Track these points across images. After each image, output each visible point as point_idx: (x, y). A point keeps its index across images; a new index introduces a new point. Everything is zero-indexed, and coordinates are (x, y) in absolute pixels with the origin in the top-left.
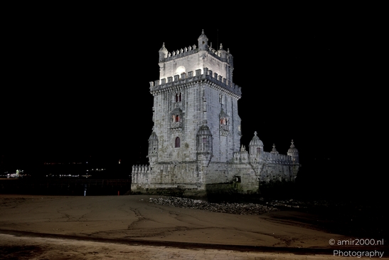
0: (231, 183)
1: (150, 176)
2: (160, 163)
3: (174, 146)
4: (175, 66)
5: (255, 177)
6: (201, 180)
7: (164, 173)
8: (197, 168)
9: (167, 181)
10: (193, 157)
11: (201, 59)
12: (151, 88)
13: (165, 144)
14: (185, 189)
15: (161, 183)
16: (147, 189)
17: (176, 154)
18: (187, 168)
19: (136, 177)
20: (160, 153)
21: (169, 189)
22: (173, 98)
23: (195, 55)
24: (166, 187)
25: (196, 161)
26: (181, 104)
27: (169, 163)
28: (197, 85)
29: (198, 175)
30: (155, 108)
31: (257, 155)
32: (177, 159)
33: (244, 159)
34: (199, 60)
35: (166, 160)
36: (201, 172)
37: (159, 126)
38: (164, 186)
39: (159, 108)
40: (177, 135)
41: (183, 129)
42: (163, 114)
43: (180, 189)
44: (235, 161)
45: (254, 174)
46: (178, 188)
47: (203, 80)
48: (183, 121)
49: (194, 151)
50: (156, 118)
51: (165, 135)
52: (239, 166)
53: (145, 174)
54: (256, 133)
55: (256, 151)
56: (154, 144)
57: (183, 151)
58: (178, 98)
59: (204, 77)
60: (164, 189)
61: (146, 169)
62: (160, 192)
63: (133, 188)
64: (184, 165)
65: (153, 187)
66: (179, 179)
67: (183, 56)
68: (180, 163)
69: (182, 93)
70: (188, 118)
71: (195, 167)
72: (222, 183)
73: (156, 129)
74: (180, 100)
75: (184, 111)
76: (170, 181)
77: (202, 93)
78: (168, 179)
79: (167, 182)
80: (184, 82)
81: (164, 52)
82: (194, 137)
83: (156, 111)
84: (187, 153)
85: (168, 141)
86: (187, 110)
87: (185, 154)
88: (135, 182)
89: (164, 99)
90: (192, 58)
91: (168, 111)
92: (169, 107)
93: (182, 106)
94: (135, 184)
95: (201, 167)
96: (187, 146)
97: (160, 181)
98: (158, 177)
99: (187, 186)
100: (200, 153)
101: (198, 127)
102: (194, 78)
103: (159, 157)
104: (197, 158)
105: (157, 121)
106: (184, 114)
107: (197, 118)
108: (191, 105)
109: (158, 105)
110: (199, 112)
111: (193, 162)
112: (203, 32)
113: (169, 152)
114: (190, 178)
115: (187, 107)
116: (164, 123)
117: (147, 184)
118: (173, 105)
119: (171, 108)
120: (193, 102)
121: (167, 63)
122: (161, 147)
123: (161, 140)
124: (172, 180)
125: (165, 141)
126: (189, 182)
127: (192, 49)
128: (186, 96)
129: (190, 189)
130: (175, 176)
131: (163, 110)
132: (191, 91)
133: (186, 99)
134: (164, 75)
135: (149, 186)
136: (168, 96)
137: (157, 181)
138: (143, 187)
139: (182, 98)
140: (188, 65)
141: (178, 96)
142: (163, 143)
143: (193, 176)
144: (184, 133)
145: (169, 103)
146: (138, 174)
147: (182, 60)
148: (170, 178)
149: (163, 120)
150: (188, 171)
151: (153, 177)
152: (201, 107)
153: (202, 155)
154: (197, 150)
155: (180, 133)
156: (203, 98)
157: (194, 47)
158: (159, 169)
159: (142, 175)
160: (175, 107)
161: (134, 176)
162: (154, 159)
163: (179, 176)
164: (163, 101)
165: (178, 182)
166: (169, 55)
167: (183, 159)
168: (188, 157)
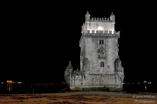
1: (84, 81)
2: (92, 75)
3: (100, 66)
4: (97, 26)
6: (118, 83)
7: (94, 80)
8: (115, 78)
10: (113, 72)
13: (95, 65)
15: (93, 85)
16: (83, 88)
17: (102, 70)
18: (109, 78)
19: (73, 81)
20: (91, 69)
21: (99, 88)
22: (99, 42)
23: (110, 24)
24: (97, 87)
25: (115, 75)
26: (104, 46)
28: (113, 39)
32: (103, 73)
34: (112, 26)
35: (97, 73)
36: (118, 80)
40: (102, 60)
41: (106, 58)
42: (92, 49)
43: (106, 88)
46: (105, 87)
48: (106, 54)
49: (113, 70)
51: (95, 61)
53: (81, 80)
58: (102, 42)
60: (95, 88)
63: (72, 88)
64: (107, 76)
65: (87, 87)
66: (105, 83)
69: (104, 40)
70: (109, 53)
71: (114, 77)
73: (87, 56)
74: (103, 43)
76: (99, 84)
77: (116, 42)
78: (97, 83)
79: (97, 84)
80: (107, 35)
82: (113, 63)
83: (87, 47)
84: (109, 70)
85: (96, 63)
86: (108, 49)
87: (108, 71)
88: (73, 84)
89: (93, 41)
90: (107, 24)
91: (96, 48)
92: (96, 46)
93: (105, 47)
94: (73, 85)
95: (117, 77)
96: (109, 67)
97: (92, 84)
98: (90, 82)
99: (110, 87)
100: (119, 71)
101: (115, 58)
102: (113, 34)
103: (90, 71)
104: (115, 73)
105: (88, 52)
106: (106, 51)
107: (114, 54)
108: (110, 47)
109: (89, 44)
110: (115, 51)
111: (112, 75)
112: (112, 13)
113: (97, 69)
114: (111, 82)
115: (108, 48)
116: (94, 54)
117: (83, 85)
118: (99, 45)
119: (97, 47)
120: (111, 46)
121: (92, 23)
122: (92, 66)
123: (91, 63)
124: (100, 83)
125: (95, 63)
126: (110, 84)
127: (107, 20)
128: (107, 42)
129: (112, 88)
130: (102, 81)
131: (92, 47)
132: (110, 40)
133: (107, 44)
134: (90, 28)
135: (84, 86)
136: (95, 40)
137: (90, 84)
138: (80, 87)
139: (104, 43)
140: (105, 27)
141: (101, 41)
142: (93, 64)
143: (113, 81)
144: (107, 60)
145: (96, 44)
146: (75, 80)
147: (101, 24)
148: (98, 82)
149: (93, 52)
150: (110, 79)
151: (86, 82)
152: (116, 49)
153: (120, 72)
154: (115, 69)
155: (104, 60)
156: (117, 45)
157: (108, 19)
158: (91, 78)
159: (78, 81)
160: (101, 47)
161: (71, 81)
162: (88, 72)
163: (105, 81)
164: (92, 42)
165: (104, 84)
166: (92, 18)
167: (106, 73)
168: (110, 72)
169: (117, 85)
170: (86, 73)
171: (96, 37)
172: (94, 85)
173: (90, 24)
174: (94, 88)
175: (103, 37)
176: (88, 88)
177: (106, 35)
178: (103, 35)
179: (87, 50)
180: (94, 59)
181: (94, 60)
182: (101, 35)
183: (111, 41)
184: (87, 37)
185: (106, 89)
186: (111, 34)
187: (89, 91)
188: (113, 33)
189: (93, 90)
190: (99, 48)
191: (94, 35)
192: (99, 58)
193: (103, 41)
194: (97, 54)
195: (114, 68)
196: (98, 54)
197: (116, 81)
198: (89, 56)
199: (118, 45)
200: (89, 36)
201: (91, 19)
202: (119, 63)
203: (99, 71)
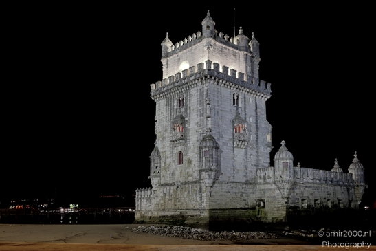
0: (253, 208)
1: (153, 201)
2: (162, 185)
3: (177, 162)
4: (179, 61)
5: (281, 200)
6: (205, 204)
7: (167, 197)
8: (200, 189)
9: (169, 207)
10: (196, 176)
11: (205, 49)
12: (152, 92)
13: (168, 160)
14: (188, 216)
16: (150, 217)
17: (178, 173)
18: (190, 190)
20: (163, 172)
21: (172, 217)
22: (176, 103)
23: (199, 45)
24: (169, 213)
25: (199, 181)
26: (183, 110)
27: (171, 185)
28: (199, 86)
29: (201, 197)
30: (157, 117)
31: (283, 171)
32: (180, 179)
33: (269, 178)
35: (169, 180)
36: (204, 195)
37: (161, 139)
38: (166, 213)
39: (161, 116)
40: (179, 148)
41: (186, 142)
42: (165, 123)
43: (183, 216)
44: (259, 181)
45: (280, 196)
46: (181, 216)
47: (206, 77)
48: (185, 131)
49: (196, 169)
50: (159, 129)
51: (168, 150)
52: (263, 187)
53: (149, 199)
54: (283, 143)
55: (281, 166)
56: (156, 161)
57: (186, 168)
58: (181, 102)
59: (206, 72)
60: (167, 216)
61: (149, 192)
62: (162, 220)
63: (137, 216)
64: (187, 186)
65: (155, 214)
66: (182, 204)
67: (187, 47)
68: (182, 184)
69: (184, 96)
70: (191, 126)
71: (198, 188)
72: (236, 209)
73: (158, 143)
74: (183, 104)
75: (186, 119)
76: (173, 207)
77: (205, 93)
78: (170, 205)
80: (186, 81)
81: (168, 44)
82: (196, 150)
83: (158, 121)
84: (190, 170)
85: (170, 157)
86: (190, 117)
87: (188, 173)
88: (139, 209)
89: (166, 105)
90: (196, 49)
91: (170, 119)
92: (171, 115)
93: (185, 112)
94: (138, 211)
95: (204, 188)
96: (190, 162)
97: (163, 207)
98: (161, 202)
99: (190, 213)
101: (202, 138)
102: (196, 74)
103: (161, 177)
105: (159, 133)
106: (186, 121)
107: (200, 125)
108: (193, 110)
109: (160, 113)
110: (202, 118)
111: (196, 182)
112: (208, 14)
113: (172, 171)
114: (193, 202)
115: (190, 113)
116: (167, 135)
117: (150, 211)
118: (175, 112)
120: (195, 106)
121: (171, 59)
122: (164, 165)
123: (163, 157)
124: (175, 205)
125: (168, 157)
126: (192, 207)
127: (197, 37)
128: (188, 99)
129: (193, 216)
130: (178, 201)
131: (165, 119)
132: (194, 92)
133: (188, 103)
134: (167, 73)
135: (152, 213)
136: (170, 101)
137: (160, 207)
138: (147, 215)
139: (184, 102)
141: (180, 99)
142: (166, 160)
143: (196, 199)
144: (187, 146)
145: (171, 109)
146: (141, 199)
147: (185, 53)
148: (173, 203)
149: (166, 131)
150: (191, 193)
151: (156, 203)
152: (205, 111)
155: (182, 147)
156: (206, 100)
157: (199, 35)
158: (162, 192)
159: (145, 201)
160: (178, 114)
161: (137, 202)
162: (156, 180)
163: (182, 200)
164: (165, 107)
165: (181, 207)
166: (173, 48)
167: (185, 179)
168: (191, 175)
169: (203, 210)
170: (152, 182)
172: (165, 210)
174: (164, 216)
177: (183, 82)
180: (168, 147)
183: (196, 94)
185: (181, 220)
197: (201, 199)
198: (160, 142)
203: (174, 175)
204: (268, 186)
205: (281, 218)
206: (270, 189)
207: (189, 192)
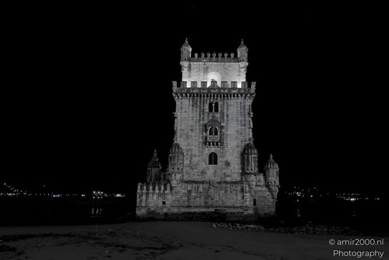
1: (170, 197)
2: (186, 182)
3: (208, 163)
4: (206, 70)
5: (272, 200)
6: (248, 203)
7: (193, 194)
8: (242, 190)
9: (196, 204)
10: (237, 177)
11: (242, 70)
12: (174, 90)
13: (195, 159)
14: (227, 213)
15: (189, 207)
16: (166, 213)
17: (211, 172)
18: (229, 190)
19: (144, 197)
20: (186, 169)
21: (203, 213)
22: (207, 107)
23: (235, 65)
24: (197, 210)
25: (241, 182)
26: (218, 115)
27: (200, 183)
28: (240, 100)
29: (243, 197)
30: (178, 113)
31: (276, 178)
32: (213, 178)
33: (260, 181)
34: (240, 71)
35: (199, 178)
36: (248, 194)
37: (184, 136)
38: (193, 210)
39: (184, 115)
40: (213, 149)
41: (222, 144)
42: (191, 123)
43: (219, 213)
45: (271, 197)
46: (216, 212)
48: (221, 135)
49: (237, 171)
51: (195, 151)
53: (163, 195)
54: (271, 156)
55: (276, 174)
56: (180, 158)
57: (222, 169)
58: (214, 108)
59: (253, 91)
60: (194, 213)
61: (162, 188)
63: (140, 212)
64: (224, 185)
65: (175, 210)
66: (217, 201)
67: (217, 61)
68: (219, 183)
69: (220, 103)
70: (229, 132)
71: (239, 188)
73: (179, 140)
74: (217, 110)
75: (222, 124)
76: (203, 204)
77: (247, 107)
78: (200, 201)
79: (198, 204)
80: (226, 91)
82: (237, 154)
83: (179, 118)
84: (228, 171)
85: (199, 156)
86: (227, 123)
87: (225, 173)
88: (143, 204)
89: (193, 106)
90: (230, 66)
91: (199, 120)
92: (200, 116)
93: (220, 118)
94: (142, 207)
95: (247, 189)
96: (228, 164)
97: (186, 204)
98: (184, 198)
99: (229, 210)
100: (251, 174)
101: (243, 145)
102: (240, 89)
103: (184, 173)
104: (242, 178)
105: (181, 130)
106: (223, 127)
107: (241, 134)
108: (232, 119)
109: (183, 111)
110: (243, 127)
111: (236, 183)
112: (242, 42)
113: (201, 170)
114: (232, 201)
115: (227, 120)
116: (194, 134)
117: (165, 207)
118: (207, 115)
119: (203, 118)
120: (235, 116)
121: (194, 64)
122: (188, 162)
123: (187, 154)
124: (206, 203)
125: (195, 156)
126: (231, 205)
127: (229, 56)
128: (225, 108)
129: (234, 213)
130: (210, 198)
131: (191, 119)
132: (232, 103)
133: (225, 111)
134: (189, 76)
135: (169, 209)
136: (199, 103)
137: (181, 203)
138: (159, 211)
139: (219, 108)
140: (224, 73)
141: (213, 105)
142: (191, 158)
143: (237, 198)
144: (223, 149)
145: (200, 111)
146: (147, 194)
147: (215, 65)
148: (202, 201)
149: (192, 130)
150: (229, 192)
151: (174, 199)
152: (247, 123)
153: (253, 176)
154: (243, 169)
155: (217, 149)
156: (249, 114)
157: (232, 55)
158: (184, 189)
159: (155, 196)
160: (210, 118)
161: (140, 196)
162: (178, 176)
163: (217, 198)
164: (191, 107)
165: (216, 204)
166: (196, 55)
167: (222, 178)
168: (229, 176)
169: (247, 208)
170: (173, 177)
171: (201, 96)
172: (191, 207)
173: (190, 67)
174: (191, 213)
175: (217, 97)
176: (176, 214)
177: (222, 91)
178: (217, 91)
179: (179, 126)
180: (195, 146)
181: (193, 148)
182: (213, 91)
183: (235, 105)
184: (180, 97)
185: (218, 217)
186: (235, 88)
187: (177, 220)
188: (239, 86)
189: (187, 218)
190: (206, 122)
191: (195, 91)
192: (206, 144)
193: (217, 104)
194: (201, 135)
195: (240, 167)
196: (204, 134)
197: (243, 198)
198: (182, 139)
199: (252, 113)
200: (184, 95)
201: (193, 56)
202: (251, 154)
203: (205, 173)
204: (260, 189)
205: (272, 213)
206: (261, 191)
207: (226, 191)
